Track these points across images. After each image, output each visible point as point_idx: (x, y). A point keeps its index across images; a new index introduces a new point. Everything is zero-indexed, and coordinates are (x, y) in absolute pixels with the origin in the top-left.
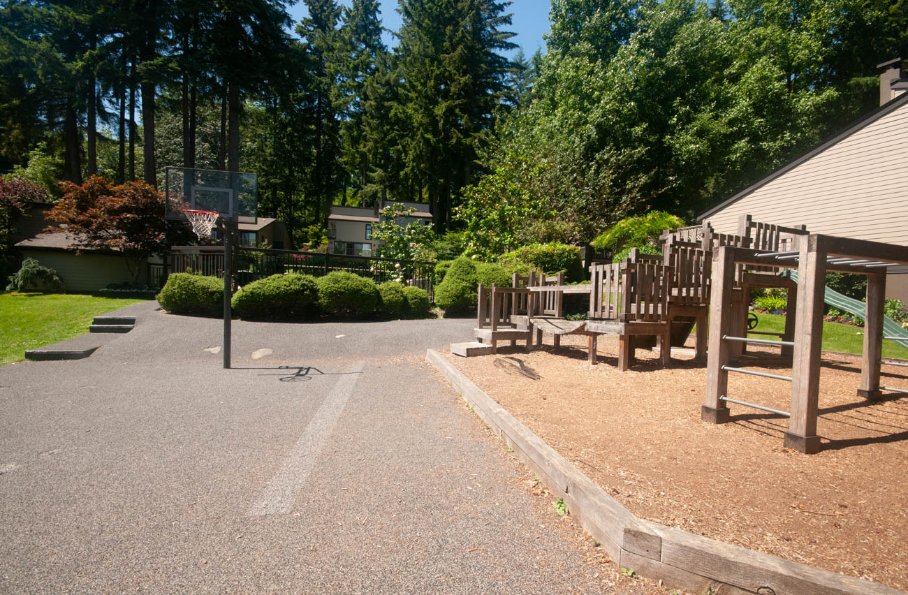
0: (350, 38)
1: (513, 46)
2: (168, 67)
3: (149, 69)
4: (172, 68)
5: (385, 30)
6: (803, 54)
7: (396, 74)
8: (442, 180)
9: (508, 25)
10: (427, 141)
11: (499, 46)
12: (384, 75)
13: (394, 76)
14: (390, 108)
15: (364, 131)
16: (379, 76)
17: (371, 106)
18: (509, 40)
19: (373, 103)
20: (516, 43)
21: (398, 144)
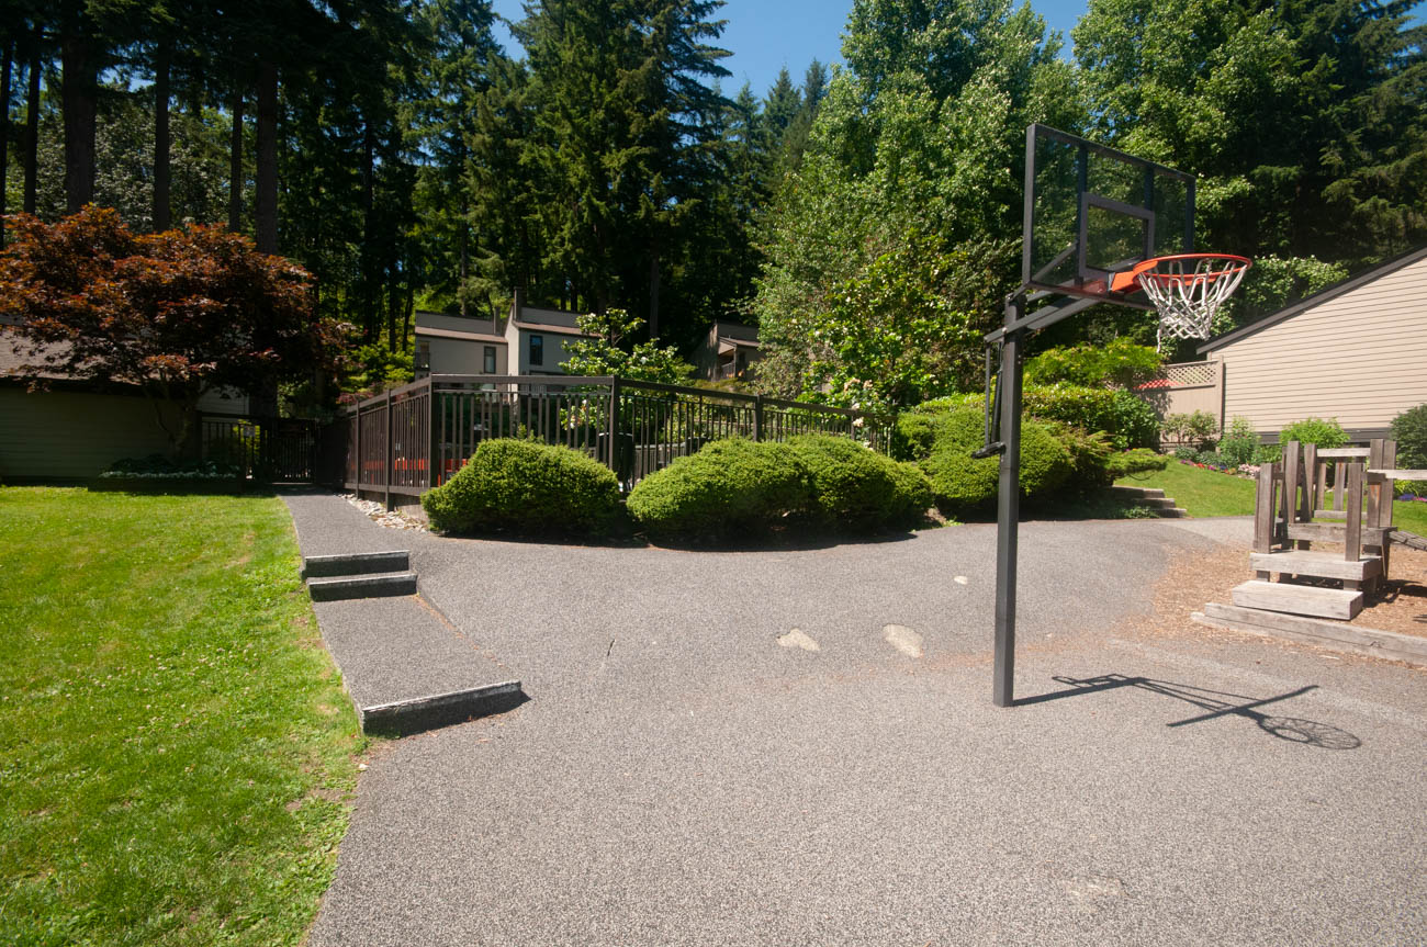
0: (439, 23)
1: (721, 72)
2: (150, 13)
3: (111, 12)
4: (157, 16)
5: (499, 19)
6: (1199, 129)
7: (526, 94)
8: (617, 278)
9: (713, 38)
10: (594, 210)
11: (701, 69)
12: (504, 93)
13: (523, 97)
14: (518, 150)
15: (466, 185)
16: (495, 94)
17: (484, 143)
18: (717, 63)
19: (488, 139)
20: (727, 69)
21: (536, 212)
